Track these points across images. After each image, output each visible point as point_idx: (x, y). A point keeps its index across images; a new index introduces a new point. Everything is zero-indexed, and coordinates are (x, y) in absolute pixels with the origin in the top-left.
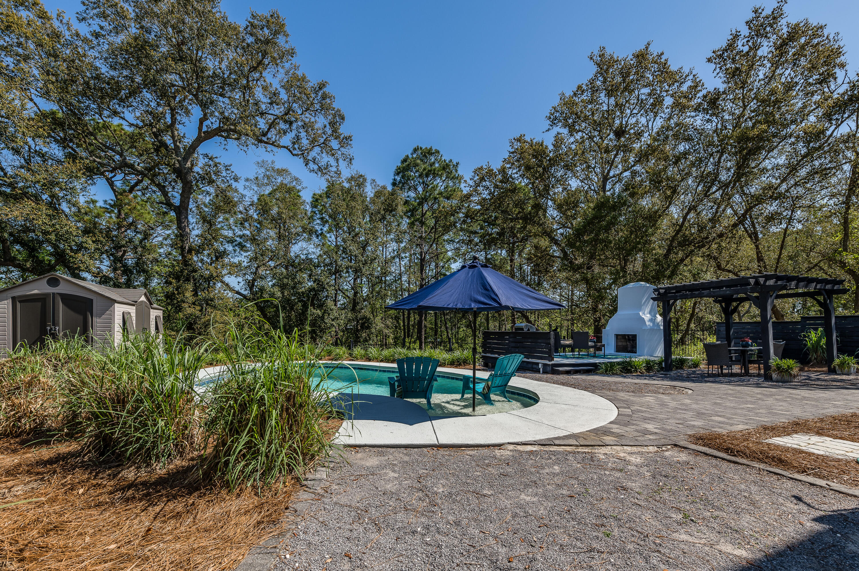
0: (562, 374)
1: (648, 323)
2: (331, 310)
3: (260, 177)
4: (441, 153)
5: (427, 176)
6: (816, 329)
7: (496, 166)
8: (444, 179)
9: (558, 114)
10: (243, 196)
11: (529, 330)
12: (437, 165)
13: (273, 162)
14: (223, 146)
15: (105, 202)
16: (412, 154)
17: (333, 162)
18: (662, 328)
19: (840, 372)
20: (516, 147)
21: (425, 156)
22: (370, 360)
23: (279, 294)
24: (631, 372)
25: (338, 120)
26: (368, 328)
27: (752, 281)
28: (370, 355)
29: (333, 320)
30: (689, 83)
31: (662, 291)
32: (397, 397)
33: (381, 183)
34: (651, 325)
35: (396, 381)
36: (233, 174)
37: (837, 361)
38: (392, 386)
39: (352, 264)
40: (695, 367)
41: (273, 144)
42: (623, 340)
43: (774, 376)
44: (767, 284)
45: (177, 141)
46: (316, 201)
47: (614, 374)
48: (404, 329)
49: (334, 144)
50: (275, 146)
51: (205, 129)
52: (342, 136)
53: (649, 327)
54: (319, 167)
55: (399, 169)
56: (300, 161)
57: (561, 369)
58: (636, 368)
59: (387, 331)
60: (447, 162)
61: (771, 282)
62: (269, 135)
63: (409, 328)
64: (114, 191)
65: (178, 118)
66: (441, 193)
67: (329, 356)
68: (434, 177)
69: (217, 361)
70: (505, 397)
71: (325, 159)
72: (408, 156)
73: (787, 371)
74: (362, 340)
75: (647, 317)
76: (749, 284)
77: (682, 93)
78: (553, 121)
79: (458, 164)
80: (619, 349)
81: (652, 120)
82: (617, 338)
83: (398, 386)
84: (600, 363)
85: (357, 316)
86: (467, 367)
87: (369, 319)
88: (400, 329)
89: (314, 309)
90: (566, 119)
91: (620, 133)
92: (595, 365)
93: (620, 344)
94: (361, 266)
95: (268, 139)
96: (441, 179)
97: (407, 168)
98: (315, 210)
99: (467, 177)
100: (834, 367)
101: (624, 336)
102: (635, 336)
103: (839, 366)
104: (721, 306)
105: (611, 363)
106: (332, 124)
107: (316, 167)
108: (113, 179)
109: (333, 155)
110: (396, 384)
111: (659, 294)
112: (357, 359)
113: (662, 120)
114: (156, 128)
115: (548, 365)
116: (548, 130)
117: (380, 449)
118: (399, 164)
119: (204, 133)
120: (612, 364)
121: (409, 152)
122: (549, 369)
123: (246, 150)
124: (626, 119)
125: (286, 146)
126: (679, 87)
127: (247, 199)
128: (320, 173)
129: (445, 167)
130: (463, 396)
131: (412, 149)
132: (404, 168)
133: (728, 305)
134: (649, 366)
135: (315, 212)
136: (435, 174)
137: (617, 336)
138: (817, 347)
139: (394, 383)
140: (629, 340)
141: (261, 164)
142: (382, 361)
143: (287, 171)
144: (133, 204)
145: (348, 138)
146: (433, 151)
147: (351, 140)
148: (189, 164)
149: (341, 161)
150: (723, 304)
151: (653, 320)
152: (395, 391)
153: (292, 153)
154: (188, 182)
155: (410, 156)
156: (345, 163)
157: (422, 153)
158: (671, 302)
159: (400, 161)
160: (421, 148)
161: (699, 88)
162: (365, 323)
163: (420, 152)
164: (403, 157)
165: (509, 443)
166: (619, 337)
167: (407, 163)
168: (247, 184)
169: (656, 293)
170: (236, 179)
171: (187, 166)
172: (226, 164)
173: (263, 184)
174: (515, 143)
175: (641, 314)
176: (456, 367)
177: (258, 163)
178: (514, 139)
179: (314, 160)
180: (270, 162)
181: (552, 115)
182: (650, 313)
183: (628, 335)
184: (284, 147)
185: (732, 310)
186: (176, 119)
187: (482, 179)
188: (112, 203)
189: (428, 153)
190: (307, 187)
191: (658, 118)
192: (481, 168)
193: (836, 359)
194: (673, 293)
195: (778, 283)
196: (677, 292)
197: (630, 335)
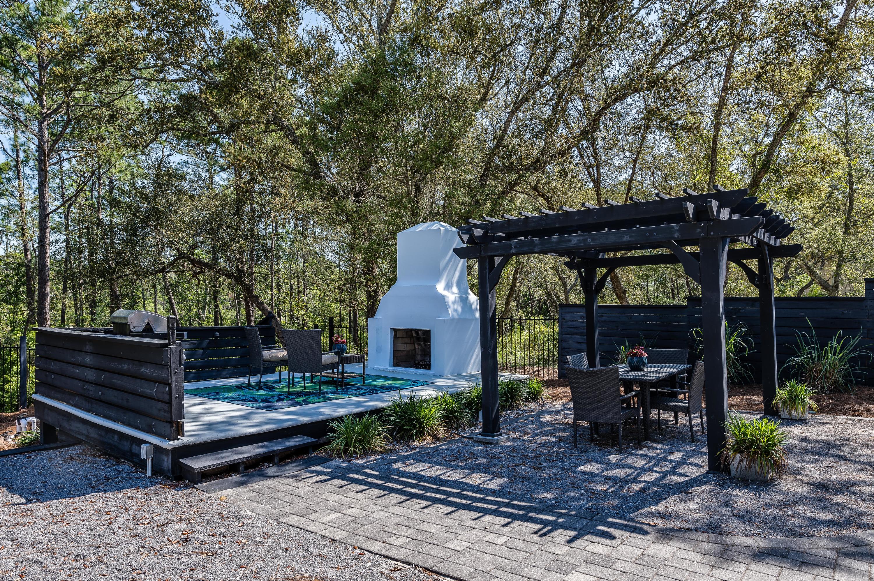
1: (452, 307)
18: (477, 315)
19: (787, 416)
27: (691, 208)
31: (478, 233)
34: (460, 309)
37: (781, 393)
42: (406, 341)
44: (721, 217)
53: (454, 313)
75: (452, 294)
76: (682, 215)
80: (400, 359)
82: (395, 336)
84: (333, 420)
92: (320, 428)
93: (401, 347)
101: (408, 332)
102: (427, 333)
103: (784, 402)
104: (580, 274)
111: (472, 240)
120: (366, 422)
133: (591, 272)
137: (395, 331)
140: (418, 339)
151: (464, 300)
158: (497, 260)
166: (399, 334)
169: (466, 237)
175: (440, 287)
183: (417, 331)
185: (597, 282)
193: (777, 389)
194: (501, 238)
195: (736, 217)
196: (510, 236)
197: (420, 330)
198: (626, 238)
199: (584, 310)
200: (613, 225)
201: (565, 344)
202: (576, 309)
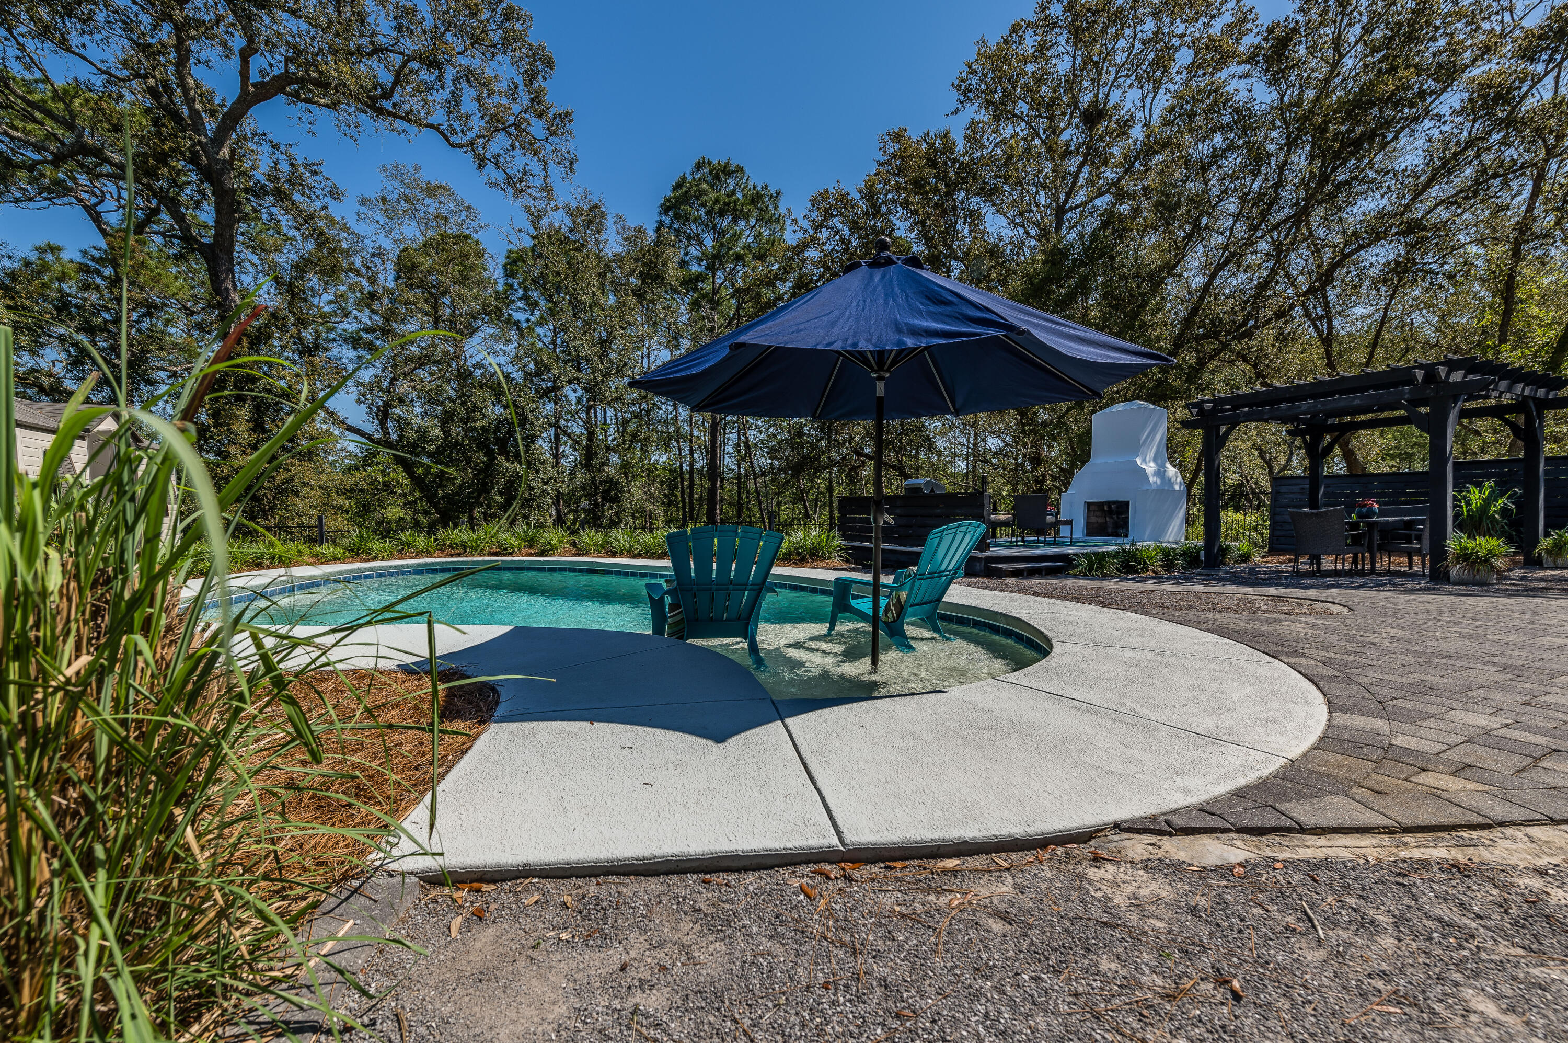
0: (1007, 576)
1: (1152, 479)
2: (542, 463)
3: (393, 197)
4: (747, 173)
5: (722, 214)
6: (1479, 485)
7: (853, 188)
8: (752, 223)
9: (974, 80)
10: (359, 238)
11: (932, 490)
12: (739, 196)
13: (416, 169)
14: (307, 127)
15: (84, 253)
16: (692, 174)
17: (534, 165)
18: (1177, 488)
19: (1552, 565)
20: (892, 151)
21: (717, 177)
22: (614, 554)
23: (438, 432)
24: (1136, 572)
25: (540, 68)
26: (616, 500)
27: (1419, 374)
28: (616, 544)
29: (546, 483)
30: (1227, 18)
31: (1208, 406)
32: (670, 635)
33: (632, 222)
34: (1159, 482)
35: (667, 593)
36: (329, 183)
37: (1545, 543)
38: (657, 606)
39: (580, 375)
40: (1245, 562)
41: (406, 118)
42: (1098, 513)
43: (1455, 571)
44: (1451, 380)
45: (194, 100)
46: (513, 264)
47: (1105, 576)
48: (684, 507)
49: (537, 128)
50: (410, 121)
51: (255, 77)
52: (551, 113)
53: (1154, 487)
54: (509, 178)
55: (669, 200)
56: (466, 159)
57: (1004, 566)
58: (1145, 563)
59: (652, 507)
60: (759, 188)
61: (1457, 376)
62: (396, 98)
63: (692, 504)
64: (104, 233)
65: (193, 46)
66: (748, 247)
67: (531, 547)
68: (734, 220)
69: (273, 558)
70: (937, 630)
71: (518, 161)
72: (684, 177)
73: (1486, 561)
74: (605, 522)
75: (1150, 468)
76: (1411, 380)
77: (1211, 39)
78: (966, 93)
79: (778, 193)
80: (1092, 530)
81: (1151, 95)
82: (1089, 509)
83: (673, 607)
84: (1076, 555)
85: (594, 478)
86: (819, 564)
87: (618, 483)
88: (676, 506)
89: (508, 460)
90: (990, 91)
91: (1093, 116)
92: (1064, 558)
93: (1093, 520)
94: (599, 378)
95: (395, 105)
96: (748, 223)
97: (685, 199)
98: (510, 281)
99: (798, 214)
100: (1540, 554)
101: (1100, 505)
102: (1125, 505)
103: (1549, 551)
104: (1305, 441)
105: (1096, 554)
106: (530, 76)
107: (501, 177)
108: (99, 208)
109: (536, 153)
110: (668, 600)
111: (1201, 412)
112: (587, 554)
113: (1168, 96)
114: (154, 77)
115: (979, 559)
116: (956, 111)
117: (592, 888)
118: (669, 194)
119: (253, 85)
120: (1102, 557)
121: (687, 170)
122: (979, 567)
123: (356, 135)
124: (1106, 89)
125: (436, 124)
126: (1207, 25)
127: (368, 242)
128: (510, 192)
129: (756, 199)
130: (832, 627)
131: (693, 164)
132: (677, 199)
133: (1317, 439)
134: (1169, 560)
135: (511, 287)
136: (737, 214)
137: (1089, 505)
138: (1481, 518)
139: (662, 599)
140: (1110, 512)
141: (394, 171)
142: (639, 555)
143: (446, 190)
144: (140, 257)
145: (565, 117)
146: (733, 168)
147: (570, 121)
148: (225, 153)
149: (551, 166)
150: (1308, 438)
151: (1161, 473)
152: (665, 618)
153: (448, 140)
154: (226, 192)
155: (689, 178)
156: (560, 170)
157: (710, 172)
158: (1223, 429)
159: (670, 188)
160: (709, 163)
161: (1249, 26)
162: (609, 490)
163: (707, 170)
164: (677, 179)
165: (1116, 826)
166: (1092, 508)
167: (684, 189)
168: (364, 209)
169: (1195, 411)
170: (335, 195)
171: (221, 156)
172: (310, 161)
173: (396, 213)
174: (890, 143)
175: (1139, 461)
176: (796, 564)
177: (386, 170)
178: (889, 134)
179: (496, 158)
180: (410, 167)
181: (963, 81)
182: (1155, 460)
183: (1110, 504)
184: (431, 126)
185: (1324, 448)
186: (188, 50)
187: (828, 214)
188: (97, 254)
189: (723, 172)
190: (488, 226)
191: (1162, 91)
192: (824, 195)
193: (1542, 538)
194: (1228, 410)
195: (1470, 377)
196: (1235, 408)
197: (1114, 503)
198: (1357, 402)
199: (1307, 481)
200: (1342, 393)
201: (1278, 518)
202: (1299, 481)
